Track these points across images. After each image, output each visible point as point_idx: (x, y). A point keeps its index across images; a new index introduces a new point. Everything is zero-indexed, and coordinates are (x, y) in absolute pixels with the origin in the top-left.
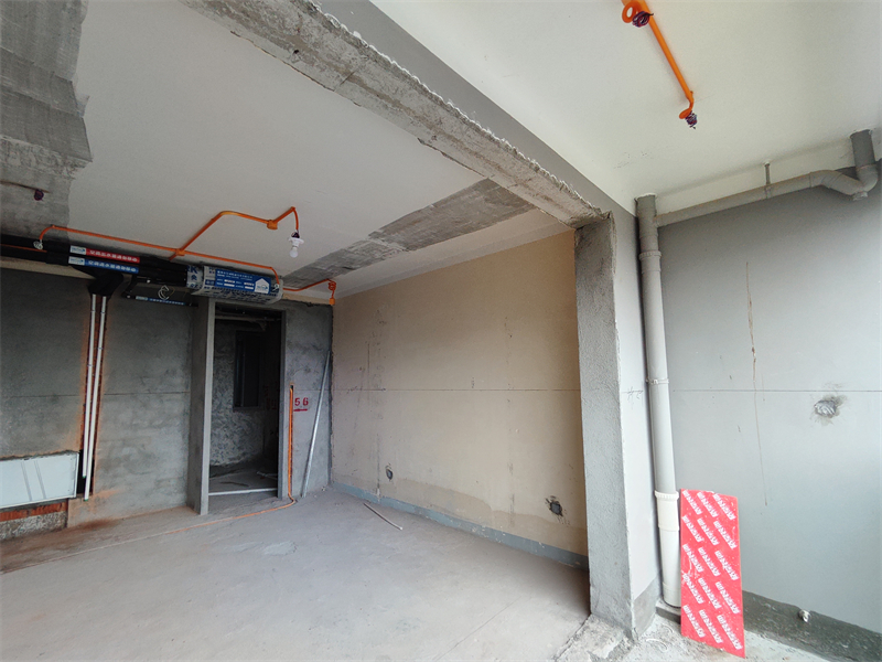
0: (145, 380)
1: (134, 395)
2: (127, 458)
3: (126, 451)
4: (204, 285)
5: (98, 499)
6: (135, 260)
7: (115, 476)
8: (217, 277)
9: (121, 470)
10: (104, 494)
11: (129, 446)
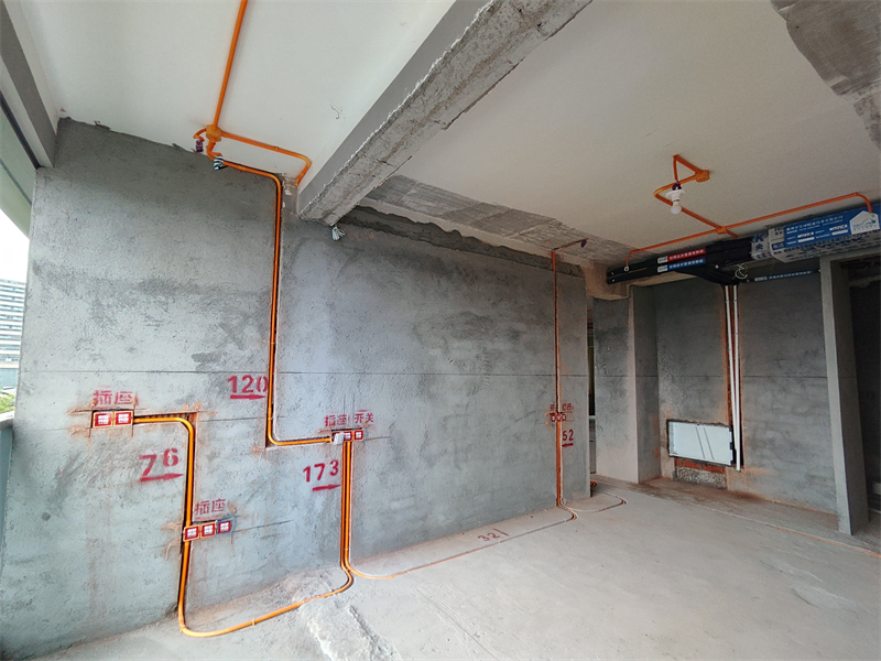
0: (782, 363)
1: (771, 378)
2: (772, 441)
3: (770, 434)
4: (772, 252)
5: (749, 474)
6: (702, 251)
7: (762, 457)
8: (786, 236)
9: (767, 452)
10: (753, 470)
11: (771, 429)
